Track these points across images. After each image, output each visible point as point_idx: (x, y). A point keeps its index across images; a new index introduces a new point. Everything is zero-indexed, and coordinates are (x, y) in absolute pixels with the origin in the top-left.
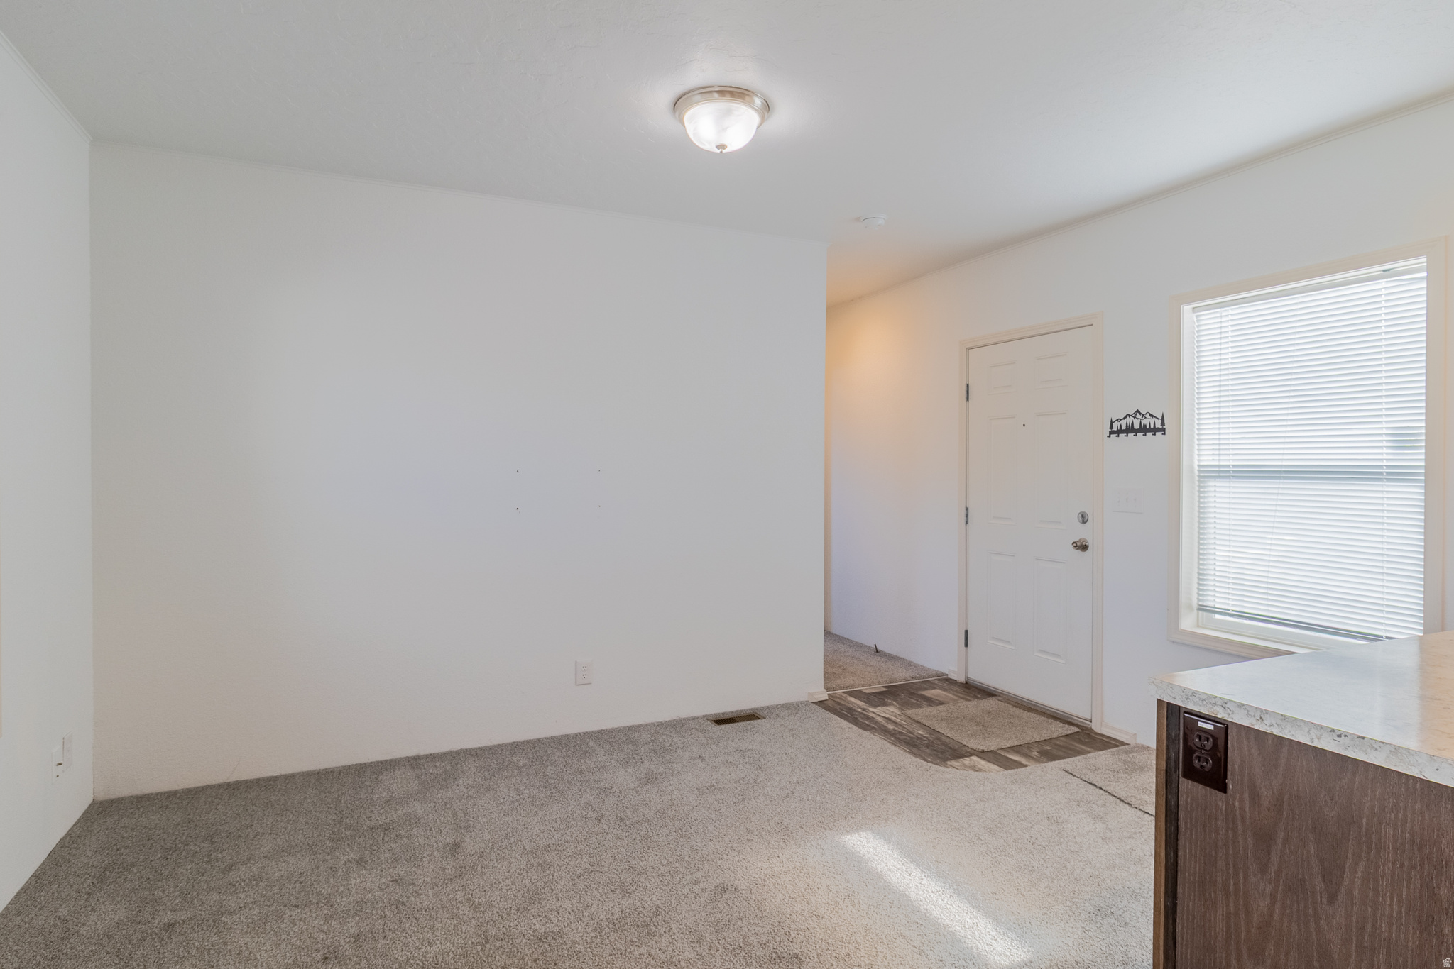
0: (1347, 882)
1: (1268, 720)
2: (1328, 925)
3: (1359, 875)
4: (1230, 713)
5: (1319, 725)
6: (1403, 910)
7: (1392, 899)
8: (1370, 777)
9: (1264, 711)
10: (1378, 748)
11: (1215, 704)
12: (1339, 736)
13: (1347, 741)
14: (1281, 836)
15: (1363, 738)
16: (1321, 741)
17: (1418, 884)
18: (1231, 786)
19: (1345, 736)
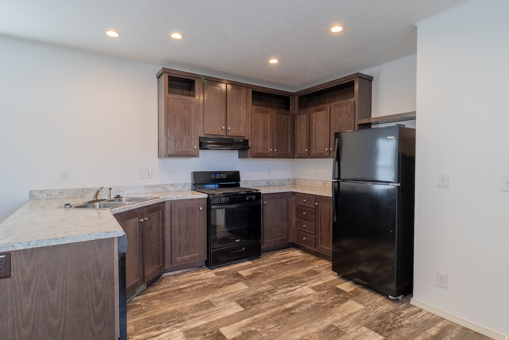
0: (57, 281)
1: (31, 244)
2: (52, 298)
3: (61, 277)
4: (15, 247)
5: (50, 239)
6: (74, 279)
7: (71, 278)
8: (63, 248)
9: (30, 242)
10: (69, 238)
11: (8, 246)
12: (57, 239)
13: (59, 240)
14: (35, 280)
15: (64, 237)
16: (51, 243)
17: (77, 270)
18: (13, 274)
19: (59, 239)
